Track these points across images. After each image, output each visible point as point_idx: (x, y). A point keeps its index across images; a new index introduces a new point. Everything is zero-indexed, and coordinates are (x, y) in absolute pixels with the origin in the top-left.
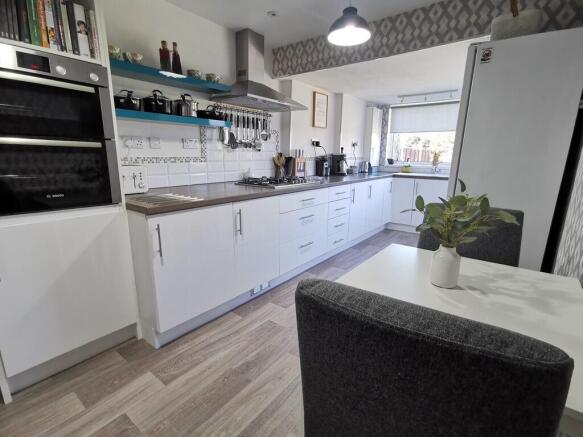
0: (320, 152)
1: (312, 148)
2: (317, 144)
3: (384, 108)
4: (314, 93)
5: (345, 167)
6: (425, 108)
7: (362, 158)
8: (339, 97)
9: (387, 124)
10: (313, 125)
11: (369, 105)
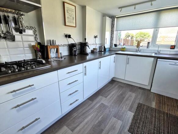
0: (71, 41)
1: (65, 39)
2: (69, 36)
3: (113, 18)
4: (64, 3)
5: (88, 50)
6: (145, 15)
7: (101, 44)
8: (83, 8)
9: (114, 27)
10: (65, 25)
11: (104, 15)
